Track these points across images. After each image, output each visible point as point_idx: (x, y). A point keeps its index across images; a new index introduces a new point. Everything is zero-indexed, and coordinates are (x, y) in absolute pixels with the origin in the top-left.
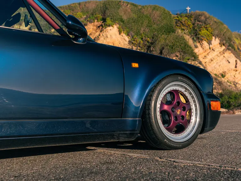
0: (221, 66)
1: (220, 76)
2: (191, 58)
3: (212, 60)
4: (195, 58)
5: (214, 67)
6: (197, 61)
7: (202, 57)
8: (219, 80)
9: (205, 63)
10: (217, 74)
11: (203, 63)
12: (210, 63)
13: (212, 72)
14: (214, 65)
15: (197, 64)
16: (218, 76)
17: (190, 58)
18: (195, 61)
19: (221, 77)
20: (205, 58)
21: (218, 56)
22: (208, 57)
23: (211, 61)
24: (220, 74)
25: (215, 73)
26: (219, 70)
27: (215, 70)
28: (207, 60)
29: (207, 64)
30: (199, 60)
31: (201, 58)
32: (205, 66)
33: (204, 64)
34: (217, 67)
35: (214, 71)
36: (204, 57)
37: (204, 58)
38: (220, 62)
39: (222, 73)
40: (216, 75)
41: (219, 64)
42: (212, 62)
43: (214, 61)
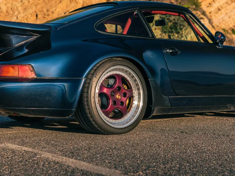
0: (231, 18)
1: (230, 31)
2: (192, 7)
3: (219, 10)
4: (196, 6)
5: (222, 18)
6: (200, 11)
7: (206, 5)
8: (228, 38)
9: (210, 13)
10: (226, 29)
11: (207, 13)
12: (217, 13)
13: (219, 25)
14: (222, 16)
15: (199, 16)
16: (227, 31)
17: (189, 6)
18: (197, 10)
19: (231, 33)
20: (210, 6)
21: (228, 4)
22: (214, 5)
23: (217, 10)
24: (230, 29)
25: (223, 28)
26: (229, 23)
27: (224, 23)
28: (212, 9)
29: (212, 14)
30: (201, 9)
31: (204, 7)
32: (209, 17)
33: (209, 15)
34: (226, 18)
35: (221, 24)
36: (208, 5)
37: (208, 7)
38: (231, 12)
39: (233, 28)
40: (224, 30)
41: (229, 15)
42: (220, 12)
43: (223, 11)
